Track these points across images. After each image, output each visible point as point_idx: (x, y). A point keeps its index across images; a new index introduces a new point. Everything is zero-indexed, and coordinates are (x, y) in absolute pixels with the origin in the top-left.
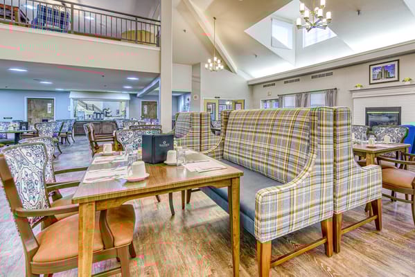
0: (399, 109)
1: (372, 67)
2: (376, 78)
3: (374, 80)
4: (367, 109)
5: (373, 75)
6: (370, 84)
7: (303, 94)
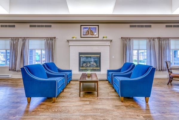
0: (100, 54)
1: (82, 27)
2: (85, 34)
3: (84, 35)
4: (80, 54)
5: (83, 32)
6: (81, 37)
7: (20, 39)
